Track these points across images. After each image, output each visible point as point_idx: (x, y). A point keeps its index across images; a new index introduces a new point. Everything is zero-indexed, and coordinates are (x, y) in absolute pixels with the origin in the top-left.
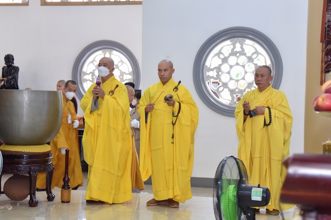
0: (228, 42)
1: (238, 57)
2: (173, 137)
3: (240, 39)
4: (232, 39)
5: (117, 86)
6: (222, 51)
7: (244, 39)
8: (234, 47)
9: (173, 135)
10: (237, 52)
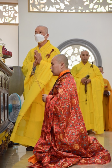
0: (71, 47)
1: (76, 56)
2: (86, 101)
3: (77, 46)
4: (73, 46)
5: (53, 50)
6: (67, 53)
7: (79, 46)
8: (74, 51)
9: (86, 99)
10: (75, 53)
